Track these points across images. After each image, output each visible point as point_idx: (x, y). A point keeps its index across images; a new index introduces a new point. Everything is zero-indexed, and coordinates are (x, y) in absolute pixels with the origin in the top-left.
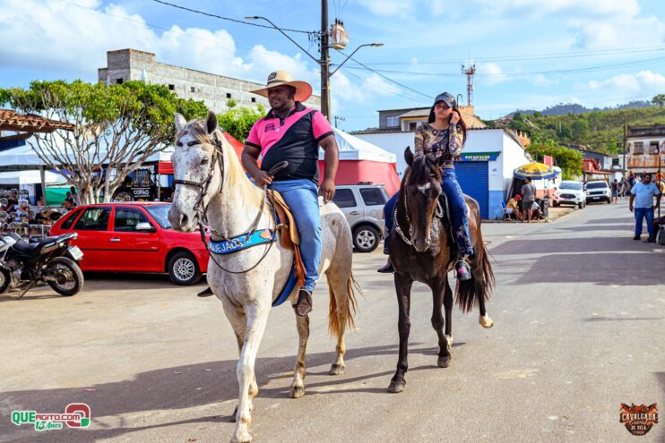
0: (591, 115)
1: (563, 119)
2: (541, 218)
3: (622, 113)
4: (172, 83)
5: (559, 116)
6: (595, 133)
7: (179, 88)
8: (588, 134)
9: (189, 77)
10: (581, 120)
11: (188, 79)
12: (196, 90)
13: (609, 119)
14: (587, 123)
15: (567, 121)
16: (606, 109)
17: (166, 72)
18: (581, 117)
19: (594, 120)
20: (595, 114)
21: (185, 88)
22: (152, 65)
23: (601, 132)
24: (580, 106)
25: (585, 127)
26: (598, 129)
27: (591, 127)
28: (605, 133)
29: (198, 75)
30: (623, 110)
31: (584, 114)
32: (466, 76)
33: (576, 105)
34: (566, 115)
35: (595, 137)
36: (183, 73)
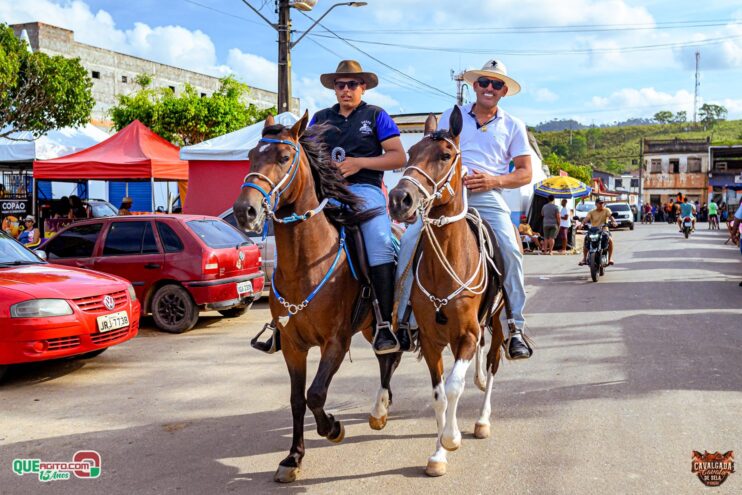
0: (589, 132)
1: (559, 135)
2: (568, 249)
3: (621, 131)
4: (96, 70)
5: (554, 132)
6: (594, 151)
7: (105, 76)
8: (586, 152)
9: (119, 63)
10: (579, 137)
11: (119, 65)
12: (129, 80)
13: (608, 136)
14: (584, 139)
15: (563, 138)
16: (603, 126)
17: (89, 55)
18: (578, 133)
19: (592, 138)
20: (592, 131)
21: (114, 77)
22: (69, 45)
23: (600, 151)
24: (576, 123)
25: (583, 145)
26: (596, 147)
27: (589, 146)
28: (604, 152)
29: (131, 62)
30: (622, 128)
31: (581, 131)
32: (456, 82)
33: (571, 121)
34: (562, 131)
35: (594, 155)
36: (109, 58)
